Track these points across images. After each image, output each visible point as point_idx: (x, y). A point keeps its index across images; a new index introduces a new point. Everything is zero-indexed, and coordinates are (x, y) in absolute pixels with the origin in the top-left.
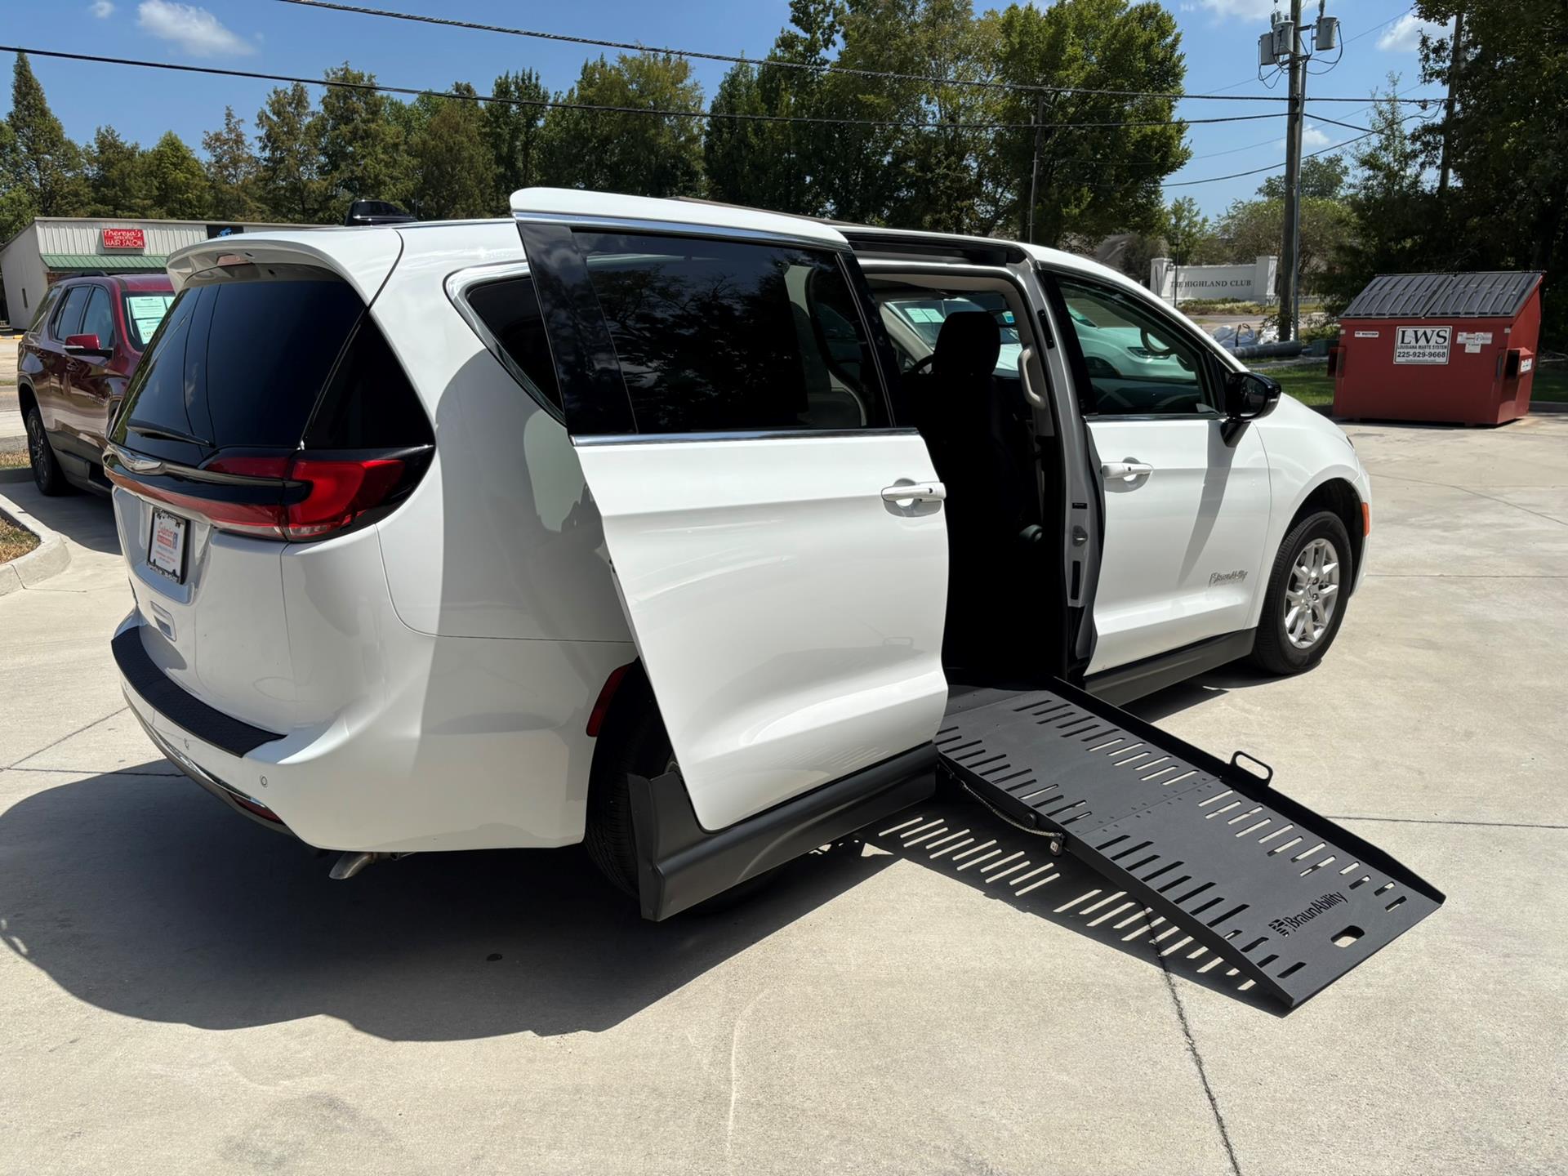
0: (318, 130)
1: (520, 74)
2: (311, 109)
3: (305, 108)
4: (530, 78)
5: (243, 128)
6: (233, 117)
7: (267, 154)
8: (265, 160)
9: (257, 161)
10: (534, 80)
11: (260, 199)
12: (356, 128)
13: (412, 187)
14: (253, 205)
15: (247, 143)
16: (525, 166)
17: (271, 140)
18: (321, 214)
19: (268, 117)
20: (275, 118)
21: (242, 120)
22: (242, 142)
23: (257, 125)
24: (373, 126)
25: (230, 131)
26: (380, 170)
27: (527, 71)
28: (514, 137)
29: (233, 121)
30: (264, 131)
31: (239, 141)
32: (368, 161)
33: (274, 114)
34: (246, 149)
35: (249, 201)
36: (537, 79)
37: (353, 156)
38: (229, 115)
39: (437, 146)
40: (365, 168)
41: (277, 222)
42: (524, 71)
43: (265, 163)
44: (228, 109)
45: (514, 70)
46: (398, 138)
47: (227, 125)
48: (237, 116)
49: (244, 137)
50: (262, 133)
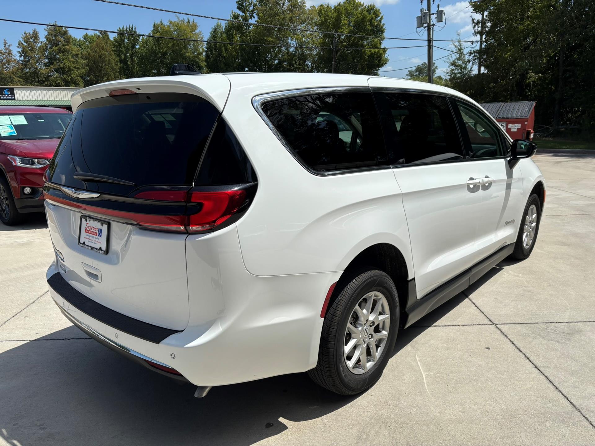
0: (44, 49)
1: (128, 27)
2: (41, 40)
3: (38, 40)
4: (132, 29)
5: (11, 48)
6: (7, 44)
7: (22, 58)
8: (21, 61)
9: (18, 61)
10: (134, 30)
11: (20, 77)
12: (60, 48)
13: (85, 71)
14: (17, 79)
15: (13, 54)
16: (132, 64)
17: (24, 53)
18: (46, 83)
19: (22, 44)
20: (25, 44)
21: (11, 45)
22: (11, 54)
23: (18, 47)
24: (67, 47)
25: (6, 49)
26: (71, 64)
27: (131, 26)
28: (127, 52)
29: (7, 45)
30: (21, 49)
31: (10, 53)
32: (66, 61)
33: (25, 42)
34: (13, 57)
35: (15, 78)
36: (135, 29)
37: (59, 59)
38: (5, 43)
39: (95, 55)
40: (64, 64)
41: (27, 86)
42: (130, 26)
43: (22, 62)
44: (5, 40)
45: (125, 25)
46: (78, 52)
47: (5, 47)
48: (9, 43)
49: (12, 52)
50: (20, 50)
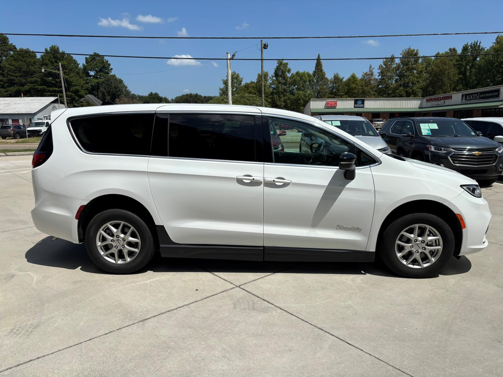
0: (398, 68)
1: (473, 43)
2: (396, 62)
3: (394, 62)
4: (477, 44)
5: (374, 71)
6: (372, 67)
7: (380, 77)
8: (379, 79)
9: (377, 80)
10: (478, 44)
11: (376, 91)
12: (409, 67)
13: (425, 84)
14: (372, 93)
15: (374, 75)
16: (470, 74)
17: (382, 73)
18: (392, 95)
19: (382, 66)
20: (384, 66)
21: (374, 68)
22: (373, 75)
23: (378, 69)
24: (415, 66)
25: (370, 71)
26: (415, 80)
27: (476, 41)
28: (467, 65)
29: (371, 68)
30: (380, 70)
31: (372, 74)
32: (411, 77)
33: (384, 65)
34: (374, 77)
35: (371, 92)
36: (480, 43)
37: (406, 76)
38: (370, 67)
39: (437, 70)
40: (409, 79)
41: (379, 98)
42: (475, 41)
43: (379, 80)
44: (370, 65)
46: (423, 69)
47: (370, 70)
48: (373, 67)
49: (373, 73)
50: (379, 71)
